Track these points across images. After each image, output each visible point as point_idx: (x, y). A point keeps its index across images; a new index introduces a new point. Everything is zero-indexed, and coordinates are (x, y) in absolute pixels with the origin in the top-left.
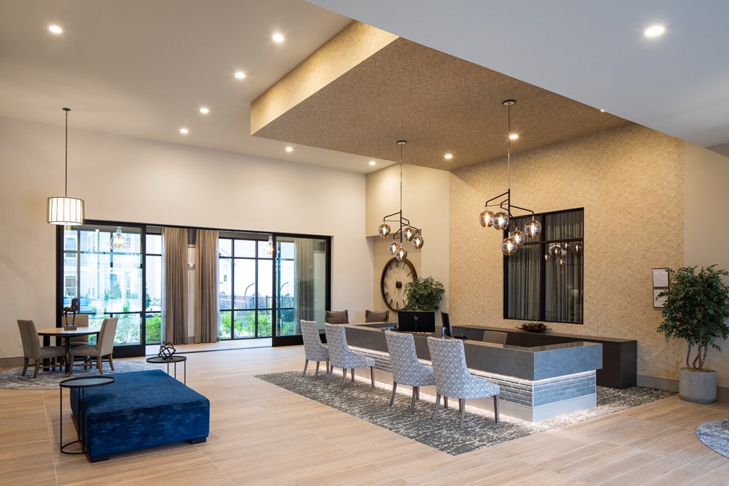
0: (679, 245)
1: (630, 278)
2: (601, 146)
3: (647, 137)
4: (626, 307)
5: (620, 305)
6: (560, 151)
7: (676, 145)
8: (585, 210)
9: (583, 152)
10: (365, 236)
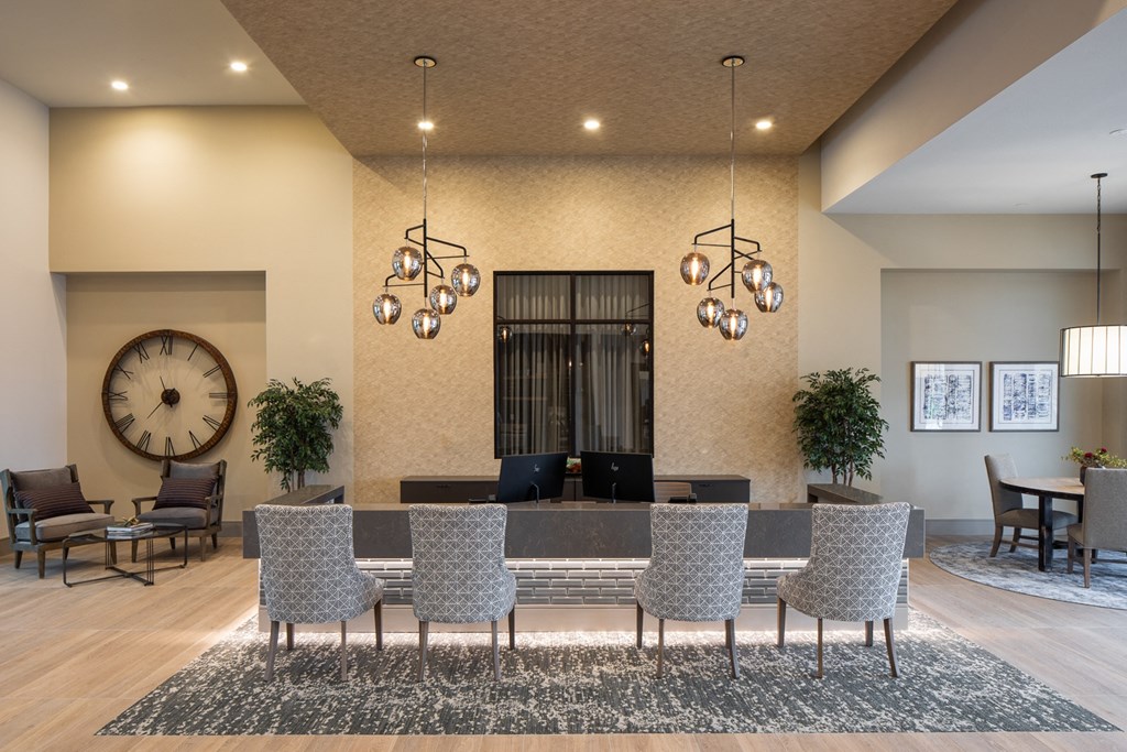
0: (791, 340)
1: (725, 384)
2: (681, 178)
3: (750, 182)
4: (721, 428)
5: (712, 424)
6: (610, 171)
7: (788, 203)
8: (655, 275)
9: (651, 182)
10: (45, 269)
